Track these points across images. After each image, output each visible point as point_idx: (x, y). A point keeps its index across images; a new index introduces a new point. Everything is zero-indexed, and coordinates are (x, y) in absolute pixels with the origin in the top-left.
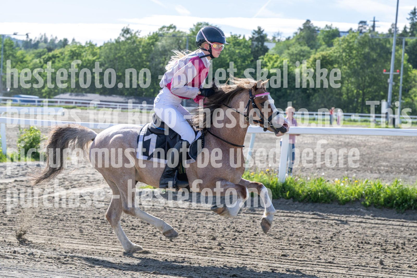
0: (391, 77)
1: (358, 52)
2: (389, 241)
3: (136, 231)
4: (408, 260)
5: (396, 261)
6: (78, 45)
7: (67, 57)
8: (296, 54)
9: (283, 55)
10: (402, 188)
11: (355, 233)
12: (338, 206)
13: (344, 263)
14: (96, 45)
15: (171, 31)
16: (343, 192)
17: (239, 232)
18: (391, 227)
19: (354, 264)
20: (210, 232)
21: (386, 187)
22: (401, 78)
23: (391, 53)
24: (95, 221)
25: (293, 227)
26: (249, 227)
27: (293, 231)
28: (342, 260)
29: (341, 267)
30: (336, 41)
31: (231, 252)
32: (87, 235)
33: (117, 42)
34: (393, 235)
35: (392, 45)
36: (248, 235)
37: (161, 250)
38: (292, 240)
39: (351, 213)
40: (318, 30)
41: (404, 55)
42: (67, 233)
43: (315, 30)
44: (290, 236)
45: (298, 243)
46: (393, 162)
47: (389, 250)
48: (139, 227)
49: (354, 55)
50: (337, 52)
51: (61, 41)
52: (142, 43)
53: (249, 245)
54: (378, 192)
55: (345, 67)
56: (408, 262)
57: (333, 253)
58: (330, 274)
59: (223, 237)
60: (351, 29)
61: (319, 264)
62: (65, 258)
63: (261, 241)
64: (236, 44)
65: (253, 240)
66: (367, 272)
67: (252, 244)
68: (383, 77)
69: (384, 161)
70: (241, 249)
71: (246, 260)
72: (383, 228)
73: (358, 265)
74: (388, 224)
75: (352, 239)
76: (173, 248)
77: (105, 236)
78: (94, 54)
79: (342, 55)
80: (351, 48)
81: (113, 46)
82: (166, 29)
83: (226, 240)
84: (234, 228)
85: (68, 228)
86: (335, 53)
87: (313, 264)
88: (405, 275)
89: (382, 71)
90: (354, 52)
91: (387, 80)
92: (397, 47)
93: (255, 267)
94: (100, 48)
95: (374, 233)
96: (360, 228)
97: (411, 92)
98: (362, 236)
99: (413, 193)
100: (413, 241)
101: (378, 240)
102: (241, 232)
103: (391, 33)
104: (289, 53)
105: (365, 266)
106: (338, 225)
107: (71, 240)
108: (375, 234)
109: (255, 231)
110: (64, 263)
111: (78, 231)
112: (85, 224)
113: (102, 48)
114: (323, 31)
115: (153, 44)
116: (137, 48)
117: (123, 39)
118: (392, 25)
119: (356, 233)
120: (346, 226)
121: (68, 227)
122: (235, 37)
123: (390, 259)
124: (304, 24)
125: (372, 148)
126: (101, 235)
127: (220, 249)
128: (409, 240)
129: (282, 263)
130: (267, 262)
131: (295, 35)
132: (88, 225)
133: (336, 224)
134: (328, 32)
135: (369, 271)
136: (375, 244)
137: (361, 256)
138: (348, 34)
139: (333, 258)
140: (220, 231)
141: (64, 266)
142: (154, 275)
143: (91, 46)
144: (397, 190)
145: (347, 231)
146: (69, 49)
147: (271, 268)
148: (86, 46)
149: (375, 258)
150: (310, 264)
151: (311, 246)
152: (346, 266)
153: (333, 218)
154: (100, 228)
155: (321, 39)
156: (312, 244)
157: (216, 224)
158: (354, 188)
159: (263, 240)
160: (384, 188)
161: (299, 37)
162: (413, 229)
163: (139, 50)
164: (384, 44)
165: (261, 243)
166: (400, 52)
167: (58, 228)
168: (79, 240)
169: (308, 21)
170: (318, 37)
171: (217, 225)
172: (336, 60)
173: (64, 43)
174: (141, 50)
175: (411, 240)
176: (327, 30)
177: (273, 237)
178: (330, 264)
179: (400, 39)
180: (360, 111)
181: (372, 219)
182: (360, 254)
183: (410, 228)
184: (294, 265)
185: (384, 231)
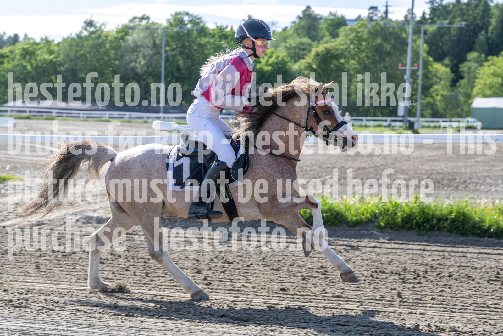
0: (408, 73)
1: (368, 44)
2: (409, 268)
3: (104, 265)
4: (430, 291)
5: (417, 293)
6: (31, 41)
7: (18, 57)
8: (295, 48)
9: (279, 49)
10: (423, 205)
11: (367, 260)
12: (348, 229)
13: (355, 297)
14: (53, 41)
15: (144, 22)
16: (352, 211)
17: (229, 263)
18: (410, 252)
19: (366, 298)
20: (194, 264)
21: (404, 205)
22: (420, 73)
23: (407, 44)
24: (54, 254)
25: (293, 256)
26: (241, 256)
27: (293, 260)
28: (352, 293)
29: (351, 301)
30: (342, 31)
31: (219, 287)
32: (45, 272)
33: (79, 37)
34: (413, 262)
35: (408, 34)
36: (240, 266)
37: (135, 288)
38: (292, 271)
39: (363, 236)
40: (321, 18)
41: (423, 46)
42: (20, 270)
43: (317, 18)
44: (291, 266)
45: (299, 274)
46: (412, 174)
47: (409, 279)
48: (108, 260)
49: (364, 47)
50: (343, 44)
51: (10, 36)
52: (110, 38)
53: (241, 278)
54: (394, 210)
55: (353, 62)
56: (431, 294)
57: (341, 285)
58: (338, 310)
59: (210, 269)
60: (359, 17)
61: (325, 298)
62: (18, 300)
63: (255, 273)
64: (223, 37)
65: (246, 273)
66: (382, 307)
67: (245, 277)
68: (399, 72)
69: (401, 173)
70: (232, 284)
71: (237, 297)
72: (401, 254)
73: (371, 299)
74: (406, 248)
75: (364, 268)
76: (149, 284)
77: (67, 273)
78: (51, 52)
79: (349, 48)
80: (359, 39)
81: (74, 43)
82: (137, 20)
83: (214, 273)
84: (223, 258)
85: (22, 264)
86: (340, 45)
87: (318, 299)
88: (427, 308)
89: (397, 66)
90: (364, 43)
91: (403, 76)
92: (415, 37)
93: (248, 305)
94: (58, 44)
95: (390, 260)
96: (373, 254)
97: (432, 90)
98: (376, 263)
99: (436, 210)
100: (437, 268)
101: (395, 268)
102: (232, 263)
103: (407, 21)
104: (286, 47)
105: (379, 300)
106: (348, 252)
107: (26, 278)
108: (391, 262)
109: (249, 261)
110: (16, 307)
111: (34, 267)
112: (43, 258)
113: (61, 45)
114: (327, 19)
115: (122, 38)
116: (103, 44)
117: (85, 33)
118: (409, 10)
119: (369, 261)
120: (357, 253)
121: (22, 262)
122: (221, 29)
123: (409, 291)
124: (304, 12)
125: (387, 158)
126: (63, 271)
127: (207, 284)
128: (432, 267)
129: (281, 299)
130: (263, 299)
131: (293, 25)
132: (46, 260)
133: (345, 250)
134: (333, 20)
135: (384, 306)
136: (392, 273)
137: (375, 288)
138: (356, 23)
139: (341, 291)
140: (206, 263)
141: (17, 309)
142: (127, 318)
143: (48, 42)
144: (417, 208)
145: (359, 258)
146: (20, 47)
147: (267, 305)
148: (41, 43)
149: (392, 289)
150: (314, 299)
151: (315, 277)
152: (357, 300)
153: (341, 243)
154: (60, 262)
155: (324, 28)
156: (316, 275)
157: (201, 254)
158: (365, 206)
159: (258, 272)
160: (401, 206)
161: (297, 27)
162: (437, 253)
163: (105, 47)
164: (399, 33)
165: (255, 275)
166: (418, 42)
167: (10, 265)
168: (36, 278)
169: (308, 8)
170: (321, 26)
171: (203, 255)
172: (342, 54)
173: (15, 39)
174: (108, 46)
175: (435, 267)
176: (332, 17)
177: (270, 268)
178: (338, 299)
179: (417, 27)
180: (372, 114)
181: (388, 243)
182: (374, 285)
183: (433, 253)
184: (295, 301)
185: (402, 257)
